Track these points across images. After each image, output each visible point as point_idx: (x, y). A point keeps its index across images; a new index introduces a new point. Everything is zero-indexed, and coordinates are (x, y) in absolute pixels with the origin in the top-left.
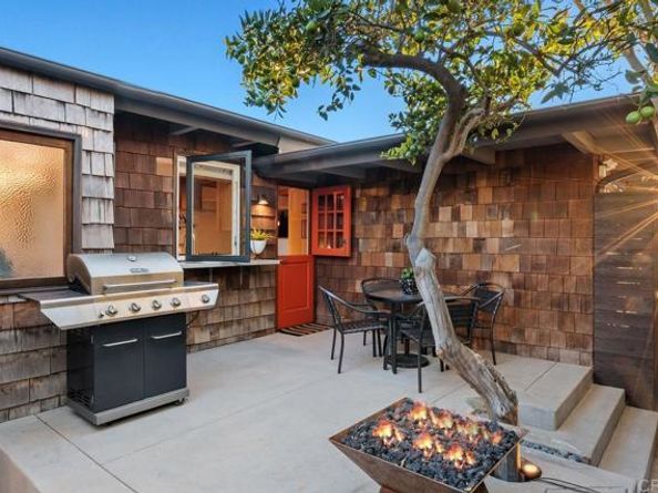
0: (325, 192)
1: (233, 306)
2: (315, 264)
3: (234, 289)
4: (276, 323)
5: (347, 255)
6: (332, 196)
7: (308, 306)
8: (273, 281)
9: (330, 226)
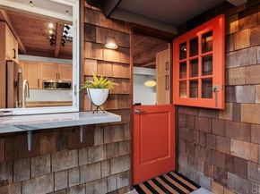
0: (187, 37)
1: (68, 170)
2: (177, 114)
3: (69, 149)
4: (132, 180)
5: (220, 106)
6: (197, 39)
7: (170, 155)
8: (127, 134)
9: (194, 73)
